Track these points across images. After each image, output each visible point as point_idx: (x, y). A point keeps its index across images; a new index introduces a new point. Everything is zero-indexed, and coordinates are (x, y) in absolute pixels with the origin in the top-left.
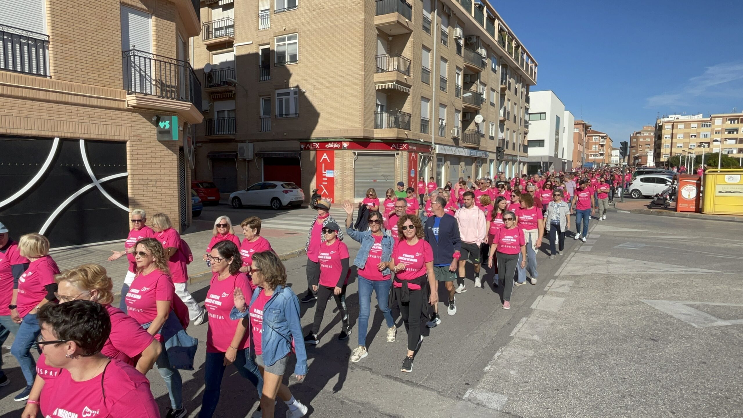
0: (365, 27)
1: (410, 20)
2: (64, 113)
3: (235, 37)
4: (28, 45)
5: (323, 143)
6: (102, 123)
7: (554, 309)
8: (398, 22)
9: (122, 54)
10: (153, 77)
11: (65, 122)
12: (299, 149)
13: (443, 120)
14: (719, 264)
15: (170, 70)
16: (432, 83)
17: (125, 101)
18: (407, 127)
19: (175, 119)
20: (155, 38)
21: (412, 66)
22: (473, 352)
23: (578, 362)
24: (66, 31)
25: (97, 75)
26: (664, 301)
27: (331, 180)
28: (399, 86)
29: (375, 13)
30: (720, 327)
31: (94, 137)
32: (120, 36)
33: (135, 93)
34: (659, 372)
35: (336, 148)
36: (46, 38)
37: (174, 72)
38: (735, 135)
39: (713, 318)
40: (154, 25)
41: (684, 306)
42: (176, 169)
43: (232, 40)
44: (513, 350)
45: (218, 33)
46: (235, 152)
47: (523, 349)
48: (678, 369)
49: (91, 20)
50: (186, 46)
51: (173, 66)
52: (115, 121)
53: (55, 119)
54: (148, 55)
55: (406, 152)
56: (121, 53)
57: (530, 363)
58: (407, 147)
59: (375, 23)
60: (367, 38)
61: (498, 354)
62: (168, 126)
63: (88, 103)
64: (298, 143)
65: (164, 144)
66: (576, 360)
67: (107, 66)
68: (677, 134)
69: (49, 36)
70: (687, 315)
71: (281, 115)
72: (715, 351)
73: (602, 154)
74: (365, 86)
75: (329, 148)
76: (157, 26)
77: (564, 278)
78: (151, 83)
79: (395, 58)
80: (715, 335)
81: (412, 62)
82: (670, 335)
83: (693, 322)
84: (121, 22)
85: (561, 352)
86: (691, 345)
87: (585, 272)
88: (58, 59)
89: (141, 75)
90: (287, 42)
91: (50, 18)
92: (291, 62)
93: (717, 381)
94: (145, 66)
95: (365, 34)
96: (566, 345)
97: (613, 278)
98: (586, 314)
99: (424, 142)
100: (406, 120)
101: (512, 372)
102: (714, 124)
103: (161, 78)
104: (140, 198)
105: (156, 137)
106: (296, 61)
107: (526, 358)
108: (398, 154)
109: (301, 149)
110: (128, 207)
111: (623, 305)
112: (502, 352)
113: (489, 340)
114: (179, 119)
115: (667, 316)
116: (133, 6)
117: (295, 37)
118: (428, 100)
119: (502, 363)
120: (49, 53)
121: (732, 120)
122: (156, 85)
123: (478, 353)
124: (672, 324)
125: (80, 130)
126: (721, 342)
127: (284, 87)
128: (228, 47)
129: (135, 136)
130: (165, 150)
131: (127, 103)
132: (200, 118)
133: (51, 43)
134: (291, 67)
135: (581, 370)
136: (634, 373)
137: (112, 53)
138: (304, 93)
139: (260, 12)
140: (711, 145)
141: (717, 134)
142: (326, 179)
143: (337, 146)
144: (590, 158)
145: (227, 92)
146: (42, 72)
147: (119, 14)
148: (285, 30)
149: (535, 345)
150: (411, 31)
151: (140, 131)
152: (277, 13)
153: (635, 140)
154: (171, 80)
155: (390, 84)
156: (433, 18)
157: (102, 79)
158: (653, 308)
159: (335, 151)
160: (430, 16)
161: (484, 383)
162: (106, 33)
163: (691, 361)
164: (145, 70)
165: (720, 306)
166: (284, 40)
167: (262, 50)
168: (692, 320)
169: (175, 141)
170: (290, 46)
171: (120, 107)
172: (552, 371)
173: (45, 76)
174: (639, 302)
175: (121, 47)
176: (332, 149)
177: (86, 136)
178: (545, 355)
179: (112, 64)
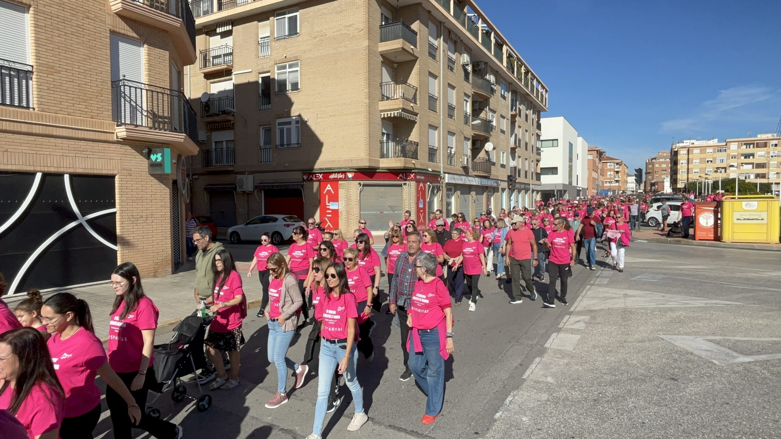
0: (369, 54)
1: (416, 46)
2: (48, 147)
3: (234, 66)
4: (10, 76)
5: (326, 174)
6: (89, 156)
7: (569, 348)
8: (403, 49)
9: (112, 84)
10: (145, 108)
11: (48, 156)
12: (301, 180)
13: (452, 148)
14: (740, 296)
15: (163, 100)
16: (440, 111)
17: (114, 133)
18: (415, 156)
19: (167, 151)
20: (147, 67)
21: (418, 93)
22: (483, 397)
23: (595, 405)
24: (51, 61)
25: (84, 107)
26: (684, 337)
27: (335, 213)
28: (405, 115)
29: (379, 40)
30: (742, 364)
31: (80, 171)
32: (110, 66)
33: (125, 124)
34: (679, 415)
35: (340, 178)
36: (30, 69)
37: (166, 102)
38: (751, 160)
39: (735, 354)
40: (146, 54)
41: (704, 342)
42: (169, 203)
43: (231, 68)
44: (526, 394)
45: (216, 61)
46: (234, 184)
47: (536, 393)
48: (699, 411)
49: (79, 50)
50: (180, 75)
51: (166, 96)
52: (103, 154)
53: (38, 152)
54: (140, 85)
55: (414, 182)
56: (110, 83)
57: (544, 407)
58: (415, 176)
59: (380, 49)
60: (370, 65)
61: (510, 398)
62: (160, 159)
63: (74, 136)
64: (300, 173)
65: (155, 178)
66: (592, 403)
67: (95, 97)
68: (693, 159)
69: (32, 66)
70: (708, 351)
71: (282, 145)
72: (738, 390)
73: (617, 181)
74: (369, 115)
75: (333, 179)
76: (149, 55)
77: (580, 313)
78: (142, 114)
79: (400, 85)
80: (737, 373)
81: (418, 89)
82: (690, 373)
83: (714, 359)
84: (111, 51)
85: (576, 394)
86: (713, 384)
87: (602, 307)
88: (42, 90)
89: (131, 105)
90: (288, 70)
91: (34, 48)
92: (292, 90)
93: (741, 423)
94: (136, 96)
95: (369, 62)
96: (582, 387)
97: (631, 312)
98: (603, 352)
99: (433, 171)
100: (413, 148)
101: (524, 419)
102: (729, 149)
103: (153, 109)
104: (130, 235)
105: (147, 170)
106: (297, 89)
107: (539, 403)
108: (405, 184)
109: (304, 180)
110: (116, 245)
111: (641, 342)
112: (514, 396)
113: (500, 383)
114: (172, 151)
115: (687, 353)
116: (124, 35)
117: (296, 65)
118: (435, 128)
119: (514, 409)
120: (33, 84)
121: (748, 144)
122: (147, 116)
123: (489, 398)
124: (693, 362)
125: (65, 165)
126: (744, 380)
127: (285, 116)
128: (226, 76)
129: (124, 169)
130: (157, 183)
131: (117, 135)
132: (195, 150)
133: (35, 73)
134: (292, 95)
135: (597, 415)
136: (654, 417)
137: (101, 83)
138: (306, 122)
139: (260, 40)
140: (727, 171)
141: (733, 159)
142: (330, 211)
143: (341, 177)
144: (605, 185)
145: (225, 122)
146: (24, 104)
147: (109, 43)
148: (286, 57)
149: (549, 388)
150: (418, 58)
151: (130, 164)
152: (277, 40)
153: (650, 166)
154: (163, 111)
155: (396, 112)
156: (440, 44)
157: (90, 111)
158: (673, 344)
159: (340, 182)
160: (436, 43)
161: (494, 431)
162: (95, 62)
163: (713, 402)
164: (136, 100)
165: (742, 341)
166: (284, 67)
167: (262, 78)
168: (713, 356)
169: (168, 175)
170: (291, 74)
171: (108, 139)
172: (567, 416)
173: (28, 107)
174: (658, 339)
175: (110, 77)
176: (336, 180)
177: (72, 171)
178: (559, 399)
179: (100, 95)
